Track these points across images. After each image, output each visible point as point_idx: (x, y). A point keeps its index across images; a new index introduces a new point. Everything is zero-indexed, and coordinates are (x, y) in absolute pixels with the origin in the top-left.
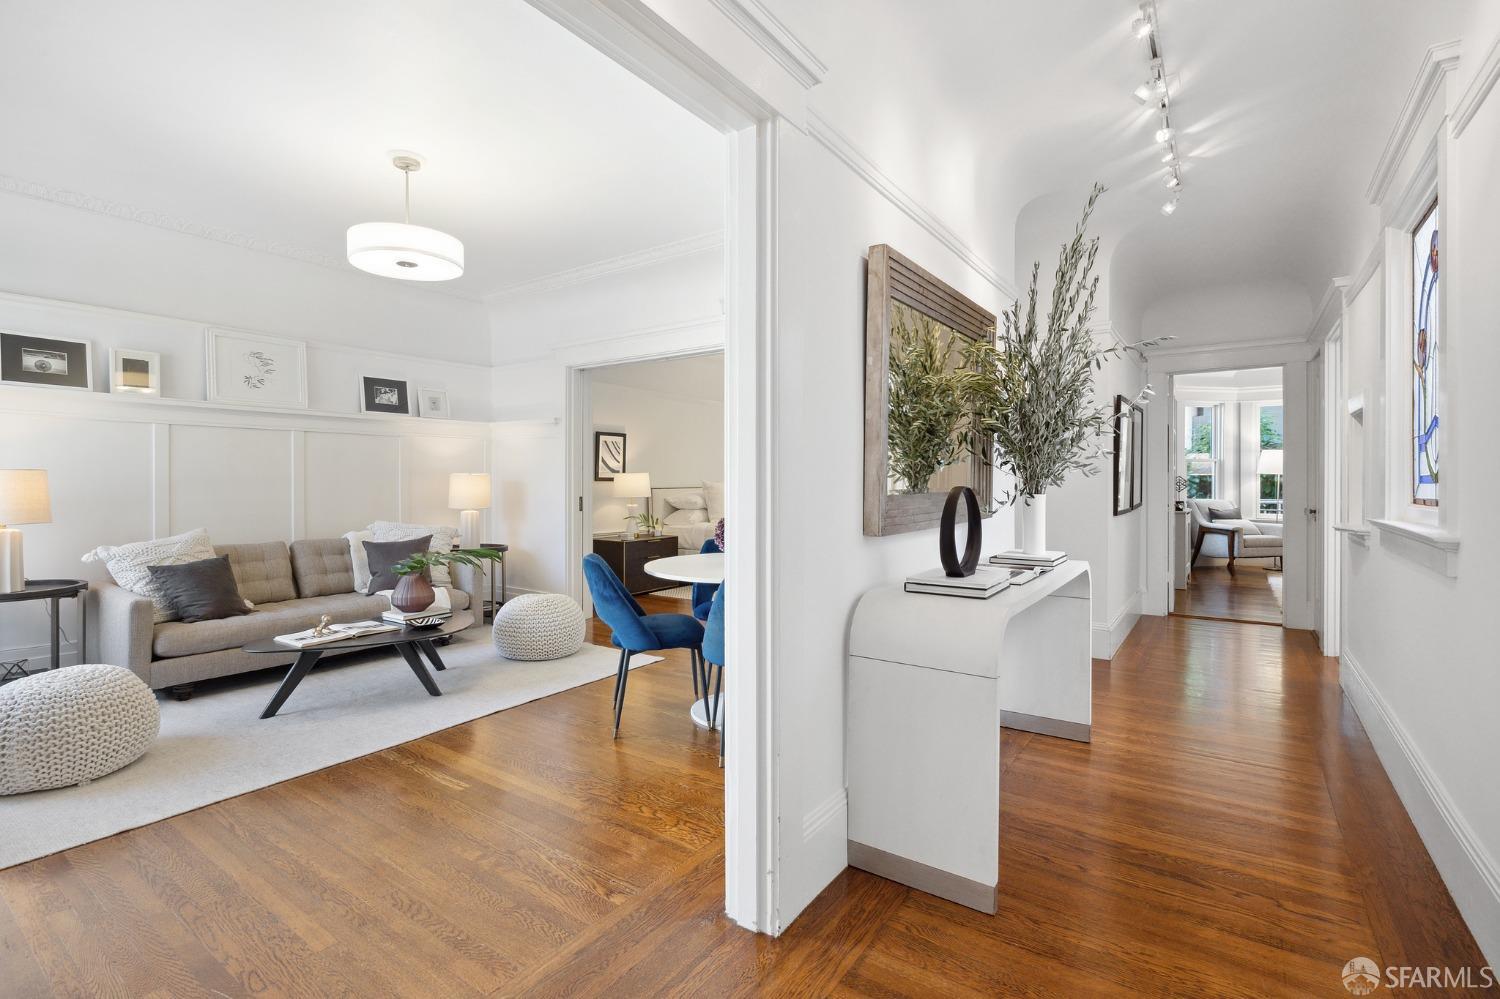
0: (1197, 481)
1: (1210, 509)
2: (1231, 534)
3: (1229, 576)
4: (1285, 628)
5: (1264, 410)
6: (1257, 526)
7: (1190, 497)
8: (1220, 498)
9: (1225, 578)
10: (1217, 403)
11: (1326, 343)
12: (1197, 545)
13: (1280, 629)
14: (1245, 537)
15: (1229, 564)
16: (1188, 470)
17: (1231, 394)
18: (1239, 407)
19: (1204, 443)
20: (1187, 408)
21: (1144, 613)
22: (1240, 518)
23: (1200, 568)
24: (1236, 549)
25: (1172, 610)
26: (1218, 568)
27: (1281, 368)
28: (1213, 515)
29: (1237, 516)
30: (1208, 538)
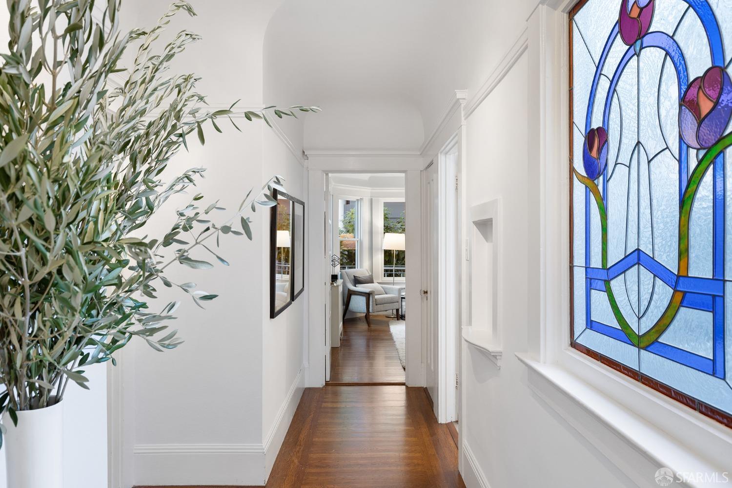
0: (347, 253)
1: (354, 276)
2: (368, 295)
3: (367, 325)
4: (407, 387)
5: (386, 205)
6: (382, 287)
7: (343, 268)
8: (361, 268)
9: (363, 326)
10: (359, 198)
11: (439, 155)
12: (347, 303)
13: (404, 387)
14: (376, 297)
15: (366, 316)
16: (341, 245)
17: (365, 192)
18: (371, 201)
19: (350, 227)
20: (340, 200)
21: (307, 386)
22: (372, 282)
23: (349, 320)
24: (371, 306)
25: (328, 379)
26: (360, 319)
27: (403, 175)
28: (357, 281)
29: (370, 281)
30: (353, 298)
